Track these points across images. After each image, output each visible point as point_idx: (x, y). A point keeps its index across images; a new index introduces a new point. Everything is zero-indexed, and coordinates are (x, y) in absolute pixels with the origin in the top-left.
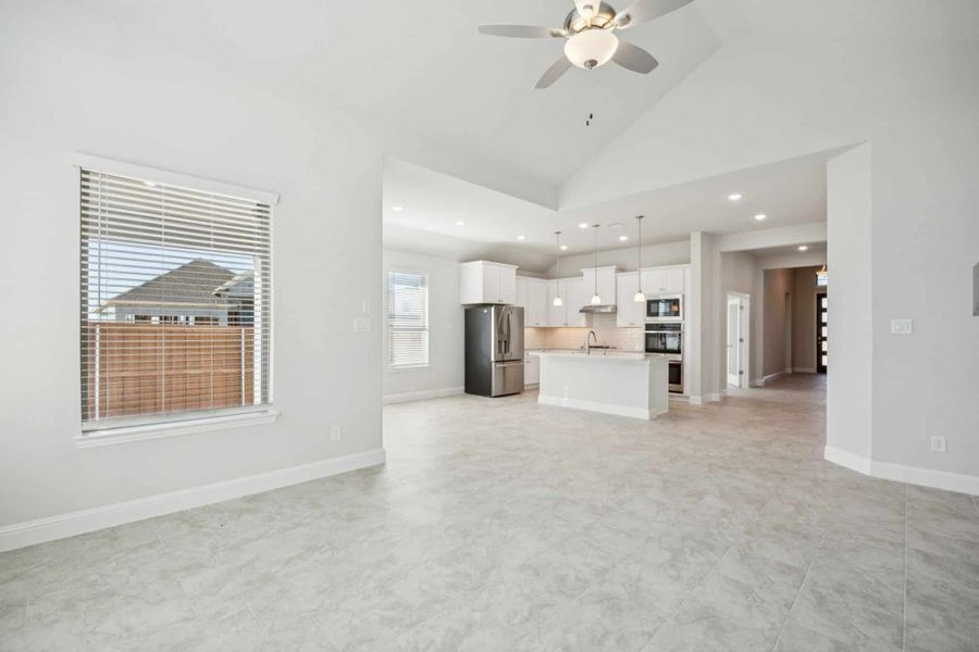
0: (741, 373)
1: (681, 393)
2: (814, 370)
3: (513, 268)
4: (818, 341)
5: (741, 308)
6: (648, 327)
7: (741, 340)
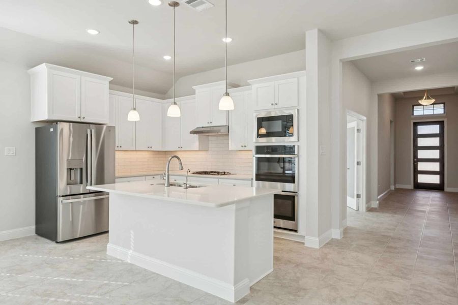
0: (358, 196)
1: (296, 231)
2: (411, 187)
3: (105, 81)
4: (414, 162)
5: (358, 130)
6: (259, 150)
7: (358, 163)
